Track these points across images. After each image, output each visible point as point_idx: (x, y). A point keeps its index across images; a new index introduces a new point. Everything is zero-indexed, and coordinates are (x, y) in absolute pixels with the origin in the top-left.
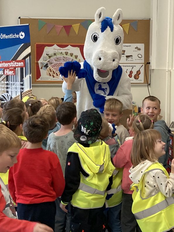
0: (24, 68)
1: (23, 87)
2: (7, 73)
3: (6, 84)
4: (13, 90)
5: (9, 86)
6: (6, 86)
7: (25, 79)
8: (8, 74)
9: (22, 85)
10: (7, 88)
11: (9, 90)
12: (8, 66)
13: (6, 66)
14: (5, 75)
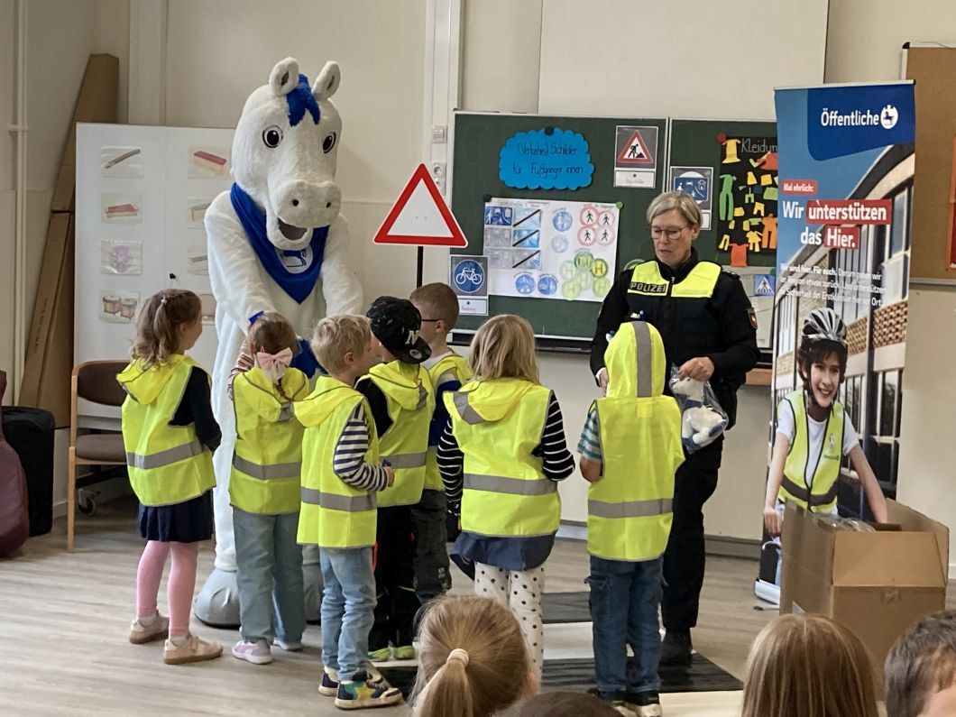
0: (888, 227)
1: (880, 290)
2: (832, 240)
3: (827, 278)
4: (847, 300)
5: (835, 285)
6: (827, 285)
7: (887, 264)
8: (835, 244)
9: (878, 283)
10: (831, 291)
11: (836, 298)
12: (838, 218)
13: (833, 218)
14: (826, 246)
